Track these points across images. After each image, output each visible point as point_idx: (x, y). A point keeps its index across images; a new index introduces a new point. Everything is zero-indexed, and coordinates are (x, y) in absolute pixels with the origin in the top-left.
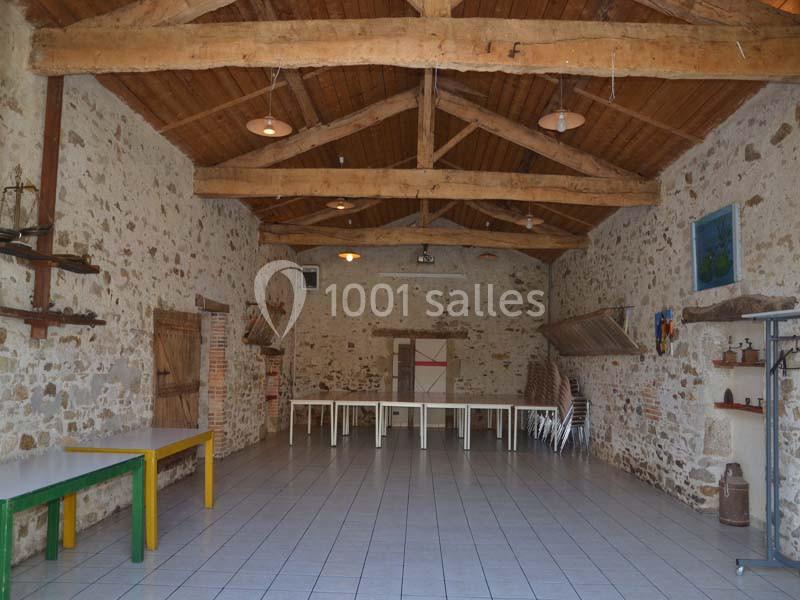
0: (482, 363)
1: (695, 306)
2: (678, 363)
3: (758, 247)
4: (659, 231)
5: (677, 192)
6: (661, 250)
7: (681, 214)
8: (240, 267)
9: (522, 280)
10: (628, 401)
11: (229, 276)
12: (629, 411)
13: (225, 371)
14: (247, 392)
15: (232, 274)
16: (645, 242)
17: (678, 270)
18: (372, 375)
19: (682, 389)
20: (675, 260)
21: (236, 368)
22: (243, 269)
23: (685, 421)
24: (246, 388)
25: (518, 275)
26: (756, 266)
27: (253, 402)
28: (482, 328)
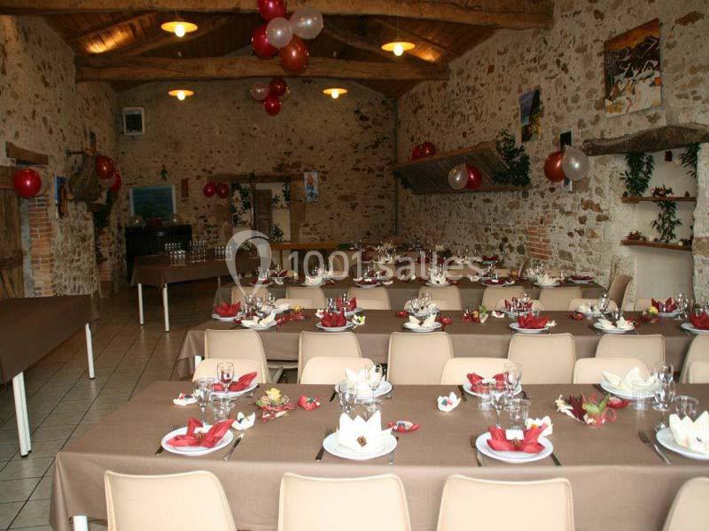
0: (328, 206)
1: (598, 137)
2: (575, 199)
3: (694, 70)
4: (549, 58)
5: (577, 13)
6: (551, 78)
7: (582, 38)
8: (56, 109)
9: (368, 116)
10: (505, 240)
11: (45, 120)
12: (507, 250)
13: (49, 235)
14: (76, 257)
15: (49, 118)
16: (529, 70)
17: (575, 100)
18: (209, 226)
19: (579, 226)
20: (572, 88)
21: (62, 231)
22: (59, 111)
23: (584, 259)
24: (74, 252)
25: (364, 111)
26: (688, 91)
27: (83, 267)
28: (327, 168)
